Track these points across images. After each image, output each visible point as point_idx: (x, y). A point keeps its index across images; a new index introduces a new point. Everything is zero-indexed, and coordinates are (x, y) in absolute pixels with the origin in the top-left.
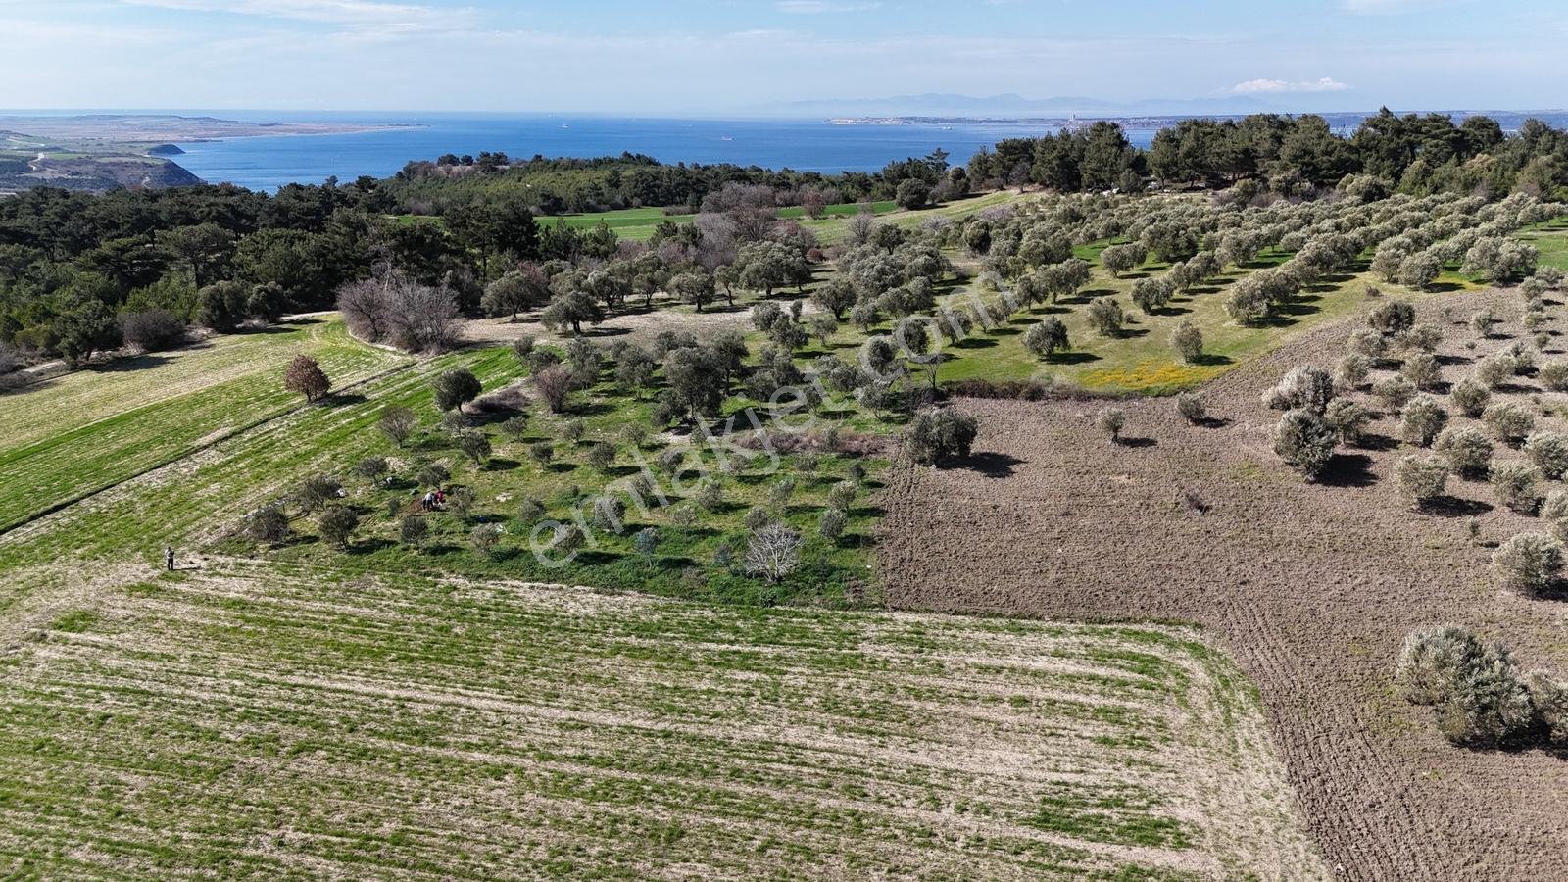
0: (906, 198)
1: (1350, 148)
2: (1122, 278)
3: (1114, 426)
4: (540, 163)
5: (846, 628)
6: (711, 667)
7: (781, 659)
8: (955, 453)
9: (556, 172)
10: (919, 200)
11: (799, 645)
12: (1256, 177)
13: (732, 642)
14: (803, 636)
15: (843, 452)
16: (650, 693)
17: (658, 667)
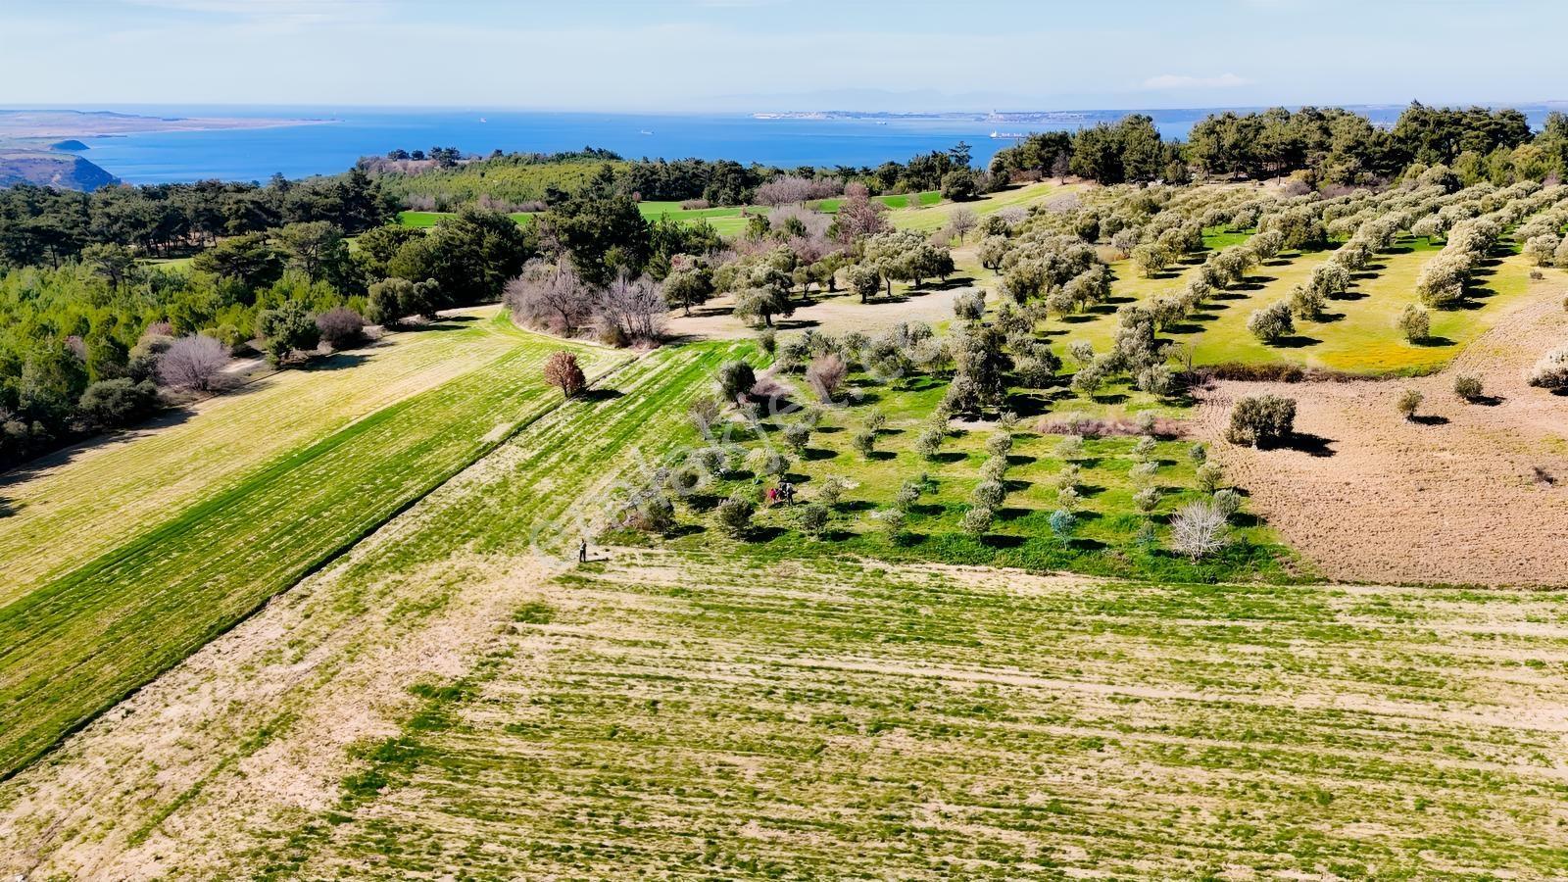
0: (952, 190)
4: (501, 158)
5: (1307, 601)
6: (1208, 643)
7: (1271, 632)
8: (1277, 433)
9: (520, 166)
10: (964, 192)
11: (1277, 619)
12: (1307, 167)
13: (1208, 618)
14: (1273, 611)
15: (1153, 435)
16: (1169, 668)
17: (1156, 643)
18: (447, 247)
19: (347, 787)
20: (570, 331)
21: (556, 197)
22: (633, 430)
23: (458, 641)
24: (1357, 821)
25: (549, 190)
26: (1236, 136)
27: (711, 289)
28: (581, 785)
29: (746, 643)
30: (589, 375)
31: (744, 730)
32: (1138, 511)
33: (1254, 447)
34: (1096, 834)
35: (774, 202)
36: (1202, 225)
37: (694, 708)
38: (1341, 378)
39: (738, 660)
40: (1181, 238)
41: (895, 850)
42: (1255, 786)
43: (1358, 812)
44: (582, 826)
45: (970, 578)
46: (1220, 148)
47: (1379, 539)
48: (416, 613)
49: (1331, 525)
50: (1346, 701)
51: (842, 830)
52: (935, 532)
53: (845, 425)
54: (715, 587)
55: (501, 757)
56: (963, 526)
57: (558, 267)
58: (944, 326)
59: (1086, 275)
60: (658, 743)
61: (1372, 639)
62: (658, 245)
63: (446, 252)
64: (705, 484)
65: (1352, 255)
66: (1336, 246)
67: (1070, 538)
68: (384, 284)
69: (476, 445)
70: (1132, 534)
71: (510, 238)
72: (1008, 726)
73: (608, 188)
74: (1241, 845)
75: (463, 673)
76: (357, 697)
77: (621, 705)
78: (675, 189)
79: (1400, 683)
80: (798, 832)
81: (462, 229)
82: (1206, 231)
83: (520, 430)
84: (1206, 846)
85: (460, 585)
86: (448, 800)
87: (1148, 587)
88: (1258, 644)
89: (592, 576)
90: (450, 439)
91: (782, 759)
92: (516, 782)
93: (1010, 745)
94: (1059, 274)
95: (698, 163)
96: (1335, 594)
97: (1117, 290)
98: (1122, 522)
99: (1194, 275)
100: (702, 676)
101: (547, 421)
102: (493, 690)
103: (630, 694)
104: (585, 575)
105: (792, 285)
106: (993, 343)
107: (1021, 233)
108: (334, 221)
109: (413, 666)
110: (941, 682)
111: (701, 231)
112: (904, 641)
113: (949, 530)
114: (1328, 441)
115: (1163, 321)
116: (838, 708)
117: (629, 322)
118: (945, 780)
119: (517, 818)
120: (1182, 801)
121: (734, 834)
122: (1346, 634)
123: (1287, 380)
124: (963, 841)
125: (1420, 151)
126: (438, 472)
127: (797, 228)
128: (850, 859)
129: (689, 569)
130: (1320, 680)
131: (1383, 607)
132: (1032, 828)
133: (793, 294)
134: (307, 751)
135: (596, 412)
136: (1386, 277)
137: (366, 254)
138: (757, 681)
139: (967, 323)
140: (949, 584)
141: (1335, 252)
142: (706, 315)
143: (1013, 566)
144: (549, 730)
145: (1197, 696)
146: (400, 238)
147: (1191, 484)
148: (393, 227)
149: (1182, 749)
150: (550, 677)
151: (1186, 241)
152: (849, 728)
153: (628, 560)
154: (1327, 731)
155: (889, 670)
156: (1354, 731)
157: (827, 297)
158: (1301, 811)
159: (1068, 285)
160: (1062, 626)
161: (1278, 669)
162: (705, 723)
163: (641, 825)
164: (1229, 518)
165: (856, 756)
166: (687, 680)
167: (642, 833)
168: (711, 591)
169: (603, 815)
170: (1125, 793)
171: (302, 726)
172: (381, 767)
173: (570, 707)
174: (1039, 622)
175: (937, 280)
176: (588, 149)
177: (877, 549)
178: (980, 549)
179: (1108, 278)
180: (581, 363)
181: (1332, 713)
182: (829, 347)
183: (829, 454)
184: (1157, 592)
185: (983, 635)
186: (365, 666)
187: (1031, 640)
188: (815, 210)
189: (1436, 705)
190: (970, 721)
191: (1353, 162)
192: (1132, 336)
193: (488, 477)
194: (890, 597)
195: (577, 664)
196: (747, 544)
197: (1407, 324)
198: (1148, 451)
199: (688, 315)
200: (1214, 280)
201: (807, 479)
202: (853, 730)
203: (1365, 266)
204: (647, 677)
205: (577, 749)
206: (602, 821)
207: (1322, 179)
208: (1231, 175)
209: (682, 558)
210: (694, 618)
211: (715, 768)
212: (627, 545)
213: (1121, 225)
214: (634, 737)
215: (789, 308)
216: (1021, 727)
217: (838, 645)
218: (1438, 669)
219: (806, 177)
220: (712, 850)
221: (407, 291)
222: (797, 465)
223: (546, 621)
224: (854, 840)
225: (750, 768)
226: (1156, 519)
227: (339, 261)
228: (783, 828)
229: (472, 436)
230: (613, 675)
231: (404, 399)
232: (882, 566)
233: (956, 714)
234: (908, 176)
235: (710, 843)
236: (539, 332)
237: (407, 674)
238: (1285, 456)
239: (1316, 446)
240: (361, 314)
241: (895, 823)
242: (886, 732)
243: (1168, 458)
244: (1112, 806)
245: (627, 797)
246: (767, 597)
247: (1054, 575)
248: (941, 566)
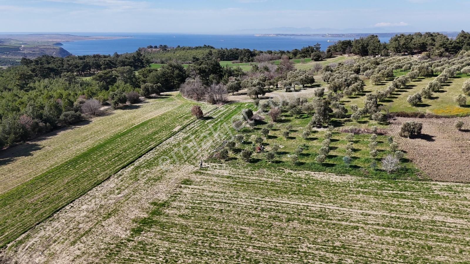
0: (314, 58)
1: (457, 43)
2: (413, 81)
3: (459, 126)
4: (179, 48)
5: (425, 186)
6: (393, 198)
7: (413, 196)
8: (416, 134)
9: (185, 51)
10: (318, 58)
11: (415, 191)
12: (427, 51)
13: (393, 190)
14: (414, 189)
15: (376, 134)
16: (380, 205)
17: (376, 198)
18: (164, 74)
19: (132, 231)
20: (199, 99)
21: (196, 59)
22: (216, 129)
23: (164, 190)
24: (440, 255)
25: (193, 58)
26: (405, 41)
27: (240, 87)
28: (200, 233)
29: (249, 193)
30: (204, 112)
31: (248, 219)
32: (371, 157)
33: (408, 138)
34: (356, 256)
35: (260, 61)
36: (393, 69)
37: (233, 212)
38: (437, 117)
39: (247, 198)
40: (386, 73)
41: (293, 257)
42: (407, 243)
43: (440, 253)
44: (200, 246)
45: (319, 176)
46: (399, 45)
47: (449, 168)
48: (153, 181)
49: (433, 163)
50: (437, 218)
51: (277, 251)
52: (308, 162)
53: (280, 128)
54: (240, 176)
55: (177, 224)
56: (316, 160)
57: (196, 80)
58: (311, 99)
59: (356, 84)
60: (222, 222)
61: (446, 199)
62: (225, 74)
63: (163, 75)
64: (237, 146)
65: (441, 78)
66: (436, 76)
67: (350, 165)
68: (145, 85)
69: (171, 132)
70: (369, 164)
71: (182, 72)
72: (329, 221)
73: (210, 57)
74: (402, 261)
75: (165, 198)
76: (136, 205)
77: (212, 210)
78: (230, 57)
79: (455, 213)
80: (264, 251)
81: (168, 69)
82: (394, 71)
83: (184, 128)
84: (391, 261)
85: (166, 173)
86: (161, 236)
87: (374, 180)
88: (409, 199)
89: (204, 172)
90: (164, 130)
91: (260, 228)
92: (181, 232)
93: (330, 227)
94: (347, 84)
95: (237, 49)
96: (434, 184)
97: (366, 88)
98: (366, 160)
99: (390, 84)
100: (236, 202)
101: (192, 126)
102: (175, 204)
103: (214, 207)
104: (202, 171)
105: (265, 86)
106: (326, 104)
107: (336, 71)
108: (131, 66)
109: (152, 196)
110: (309, 207)
111: (238, 70)
112: (297, 194)
113: (312, 161)
114: (433, 137)
115: (380, 99)
116: (277, 214)
117: (216, 97)
118: (309, 237)
119: (181, 242)
120: (384, 247)
121: (245, 250)
122: (438, 197)
123: (420, 117)
124: (315, 256)
125: (464, 46)
126: (160, 140)
127: (267, 69)
128: (279, 259)
129: (233, 170)
130: (429, 211)
131: (450, 189)
132: (336, 253)
133: (265, 89)
134: (121, 220)
135: (206, 123)
136: (453, 85)
137: (140, 76)
138: (252, 205)
139: (318, 98)
140: (311, 178)
141: (436, 78)
142: (239, 95)
143: (332, 173)
144: (190, 217)
145: (388, 214)
146: (150, 71)
147: (388, 149)
148: (148, 68)
149: (384, 231)
150: (191, 201)
151: (388, 74)
152: (280, 220)
153: (214, 167)
154: (431, 227)
155: (292, 203)
156: (439, 227)
157: (275, 90)
158: (422, 252)
159: (350, 87)
160: (347, 191)
161: (415, 207)
162: (237, 217)
163: (217, 246)
164: (400, 160)
165: (282, 228)
166: (231, 204)
167: (217, 249)
169: (206, 243)
170: (365, 243)
171: (120, 213)
172: (142, 226)
173: (197, 210)
174: (339, 190)
175: (309, 85)
176: (205, 45)
177: (289, 166)
178: (321, 167)
179: (363, 85)
180: (202, 109)
181: (432, 221)
182: (275, 104)
183: (275, 137)
184: (376, 182)
185: (322, 193)
186: (138, 196)
187: (337, 195)
188: (272, 64)
189: (466, 220)
190: (317, 219)
191: (442, 50)
192: (370, 103)
193: (174, 142)
194: (293, 181)
195: (199, 197)
196: (250, 164)
197: (459, 100)
198: (375, 138)
199: (234, 95)
200: (397, 86)
201: (268, 144)
202: (281, 221)
203: (446, 82)
204: (220, 202)
205: (199, 223)
206: (206, 244)
207: (432, 55)
208: (403, 53)
209: (230, 167)
210: (234, 185)
211: (239, 230)
212: (214, 163)
213: (367, 69)
214: (215, 220)
215: (264, 93)
216: (333, 222)
217: (277, 195)
218: (467, 209)
219: (270, 54)
220: (238, 255)
221: (152, 87)
222: (265, 140)
223: (190, 185)
224: (281, 254)
225: (250, 231)
226: (376, 159)
227: (133, 78)
228: (260, 249)
229: (170, 129)
230: (210, 201)
231: (151, 118)
232: (291, 171)
233: (313, 217)
234: (300, 53)
235: (237, 253)
236: (190, 99)
237: (150, 199)
238: (419, 141)
239: (429, 138)
240: (139, 93)
241: (294, 249)
242: (291, 222)
243: (381, 141)
244: (361, 247)
245: (213, 238)
246: (256, 180)
247: (344, 176)
248: (309, 172)
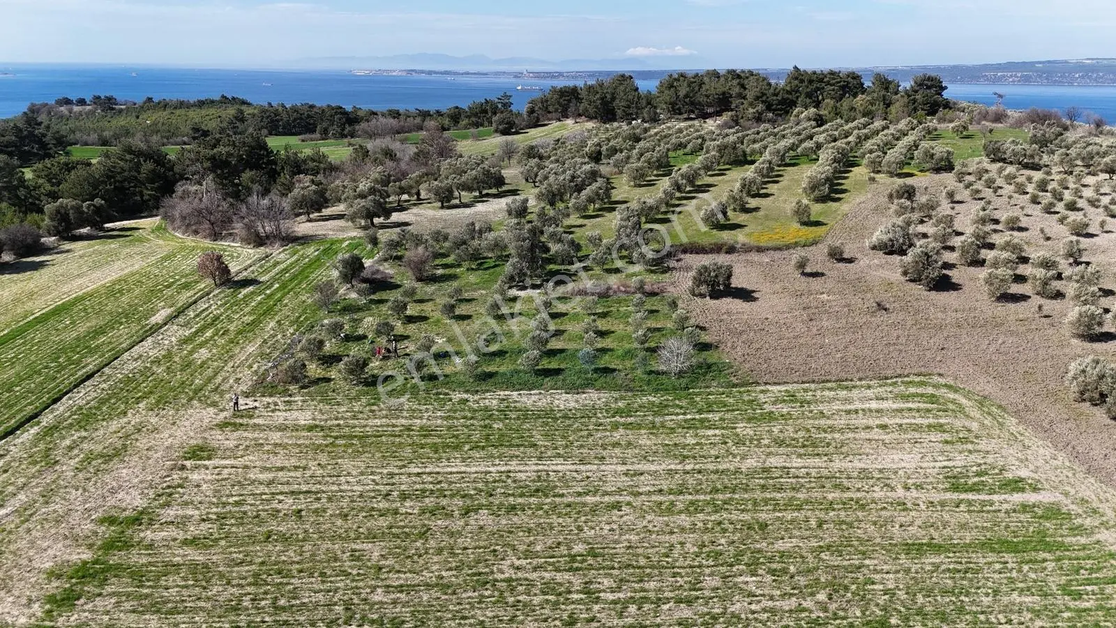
0: (501, 127)
1: (788, 92)
2: (710, 176)
3: (801, 265)
4: (152, 104)
5: (746, 398)
6: (685, 430)
7: (724, 420)
8: (721, 288)
9: (168, 111)
10: (508, 128)
11: (728, 411)
12: (732, 110)
13: (684, 414)
14: (725, 406)
15: (643, 293)
16: (661, 449)
17: (651, 433)
18: (110, 174)
19: (49, 602)
20: (216, 236)
21: (200, 133)
22: (270, 309)
23: (136, 480)
24: (782, 539)
25: (194, 129)
26: (688, 89)
27: (326, 201)
28: (245, 578)
29: (367, 460)
30: (234, 267)
31: (369, 524)
32: (636, 345)
33: (708, 298)
34: (620, 568)
35: (372, 135)
36: (668, 150)
37: (330, 512)
38: (760, 250)
39: (362, 474)
40: (655, 159)
41: (483, 596)
42: (720, 523)
43: (783, 533)
44: (247, 609)
45: (529, 399)
46: (678, 97)
47: (788, 354)
48: (100, 461)
49: (758, 346)
50: (773, 461)
51: (445, 587)
52: (503, 369)
53: (434, 297)
54: (342, 422)
55: (179, 565)
56: (522, 362)
57: (204, 187)
58: (501, 224)
59: (594, 186)
60: (304, 540)
61: (786, 419)
62: (283, 168)
63: (109, 177)
64: (329, 347)
65: (763, 168)
66: (753, 162)
67: (593, 367)
68: (58, 203)
69: (143, 327)
70: (633, 361)
71: (163, 165)
72: (558, 500)
73: (241, 127)
74: (712, 564)
75: (140, 503)
76: (53, 531)
77: (273, 516)
78: (294, 127)
79: (804, 446)
80: (412, 593)
81: (122, 160)
82: (671, 154)
83: (179, 313)
84: (691, 567)
85: (136, 436)
86: (135, 603)
87: (645, 395)
88: (717, 428)
89: (244, 421)
90: (121, 324)
91: (399, 541)
92: (191, 583)
93: (560, 513)
94: (576, 185)
95: (312, 107)
96: (762, 392)
97: (616, 195)
98: (626, 353)
99: (665, 183)
100: (335, 488)
101: (202, 305)
102: (171, 513)
103: (280, 506)
104: (239, 421)
105: (389, 196)
106: (535, 234)
107: (550, 157)
108: (10, 154)
109: (100, 502)
110: (511, 475)
111: (317, 158)
112: (483, 448)
113: (511, 367)
114: (754, 291)
115: (646, 216)
116: (438, 501)
117: (263, 227)
118: (516, 543)
119: (195, 610)
120: (674, 539)
121: (366, 600)
122: (770, 417)
123: (727, 253)
124: (531, 584)
125: (800, 99)
126: (113, 349)
127: (389, 154)
128: (451, 607)
129: (321, 410)
130: (757, 449)
131: (792, 397)
132: (577, 569)
133: (390, 203)
134: (11, 578)
135: (240, 296)
136: (785, 181)
137: (41, 181)
138: (377, 487)
139: (516, 221)
140: (513, 405)
141: (753, 166)
142: (323, 220)
143: (557, 389)
144: (216, 540)
145: (679, 467)
146: (69, 167)
147: (670, 325)
148: (63, 159)
149: (672, 503)
150: (214, 500)
151: (658, 161)
152: (446, 514)
153: (272, 407)
154: (762, 482)
155: (474, 469)
156: (777, 480)
157: (415, 205)
158: (748, 536)
159: (584, 192)
160: (591, 427)
161: (730, 444)
162: (339, 522)
163: (294, 602)
164: (695, 346)
165: (452, 533)
166: (324, 492)
167: (294, 609)
168: (338, 425)
169: (263, 599)
170: (637, 537)
171: (6, 558)
172: (77, 583)
173: (233, 521)
174: (575, 426)
175: (494, 191)
176: (223, 96)
177: (461, 384)
178: (533, 379)
179: (609, 187)
180: (226, 259)
181: (765, 470)
182: (418, 240)
183: (424, 319)
184: (651, 398)
185: (538, 438)
186: (58, 506)
187: (571, 438)
188: (403, 141)
189: (826, 458)
190: (532, 500)
191: (760, 107)
192: (626, 227)
193: (155, 351)
194: (472, 418)
195: (236, 488)
196: (365, 388)
197: (797, 212)
198: (642, 303)
199: (310, 221)
200: (679, 188)
201: (407, 337)
202: (450, 515)
203: (771, 175)
204: (293, 493)
205: (240, 552)
206: (263, 603)
207: (742, 118)
208: (685, 116)
209: (315, 403)
210: (327, 446)
211: (348, 554)
212: (271, 396)
213: (614, 151)
214: (285, 539)
215: (387, 213)
216: (566, 500)
217: (436, 456)
218: (826, 435)
219: (394, 118)
220: (349, 614)
221: (78, 209)
222: (399, 327)
223: (209, 459)
224: (454, 593)
225: (374, 551)
226: (648, 350)
227: (17, 188)
228: (402, 592)
229: (140, 320)
230: (265, 494)
231: (80, 293)
232: (465, 396)
233: (522, 495)
234: (469, 117)
235: (347, 609)
236: (191, 237)
237: (96, 509)
238: (728, 303)
239: (746, 295)
240: (39, 228)
241: (482, 578)
242: (473, 514)
243: (654, 308)
244: (629, 547)
245: (281, 583)
246: (382, 426)
247: (584, 393)
248: (507, 393)
